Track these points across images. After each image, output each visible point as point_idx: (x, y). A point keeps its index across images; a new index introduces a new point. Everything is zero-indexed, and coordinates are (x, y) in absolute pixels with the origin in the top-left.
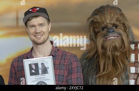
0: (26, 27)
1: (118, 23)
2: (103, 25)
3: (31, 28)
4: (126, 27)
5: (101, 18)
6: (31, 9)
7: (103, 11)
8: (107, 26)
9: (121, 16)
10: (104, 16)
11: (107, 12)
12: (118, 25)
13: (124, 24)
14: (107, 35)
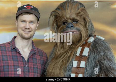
0: (16, 20)
1: (78, 18)
2: (63, 20)
3: (22, 22)
4: (86, 22)
5: (62, 13)
6: (25, 5)
7: (65, 6)
8: (67, 21)
9: (82, 12)
10: (65, 11)
11: (68, 8)
12: (79, 21)
13: (84, 19)
14: (66, 30)
